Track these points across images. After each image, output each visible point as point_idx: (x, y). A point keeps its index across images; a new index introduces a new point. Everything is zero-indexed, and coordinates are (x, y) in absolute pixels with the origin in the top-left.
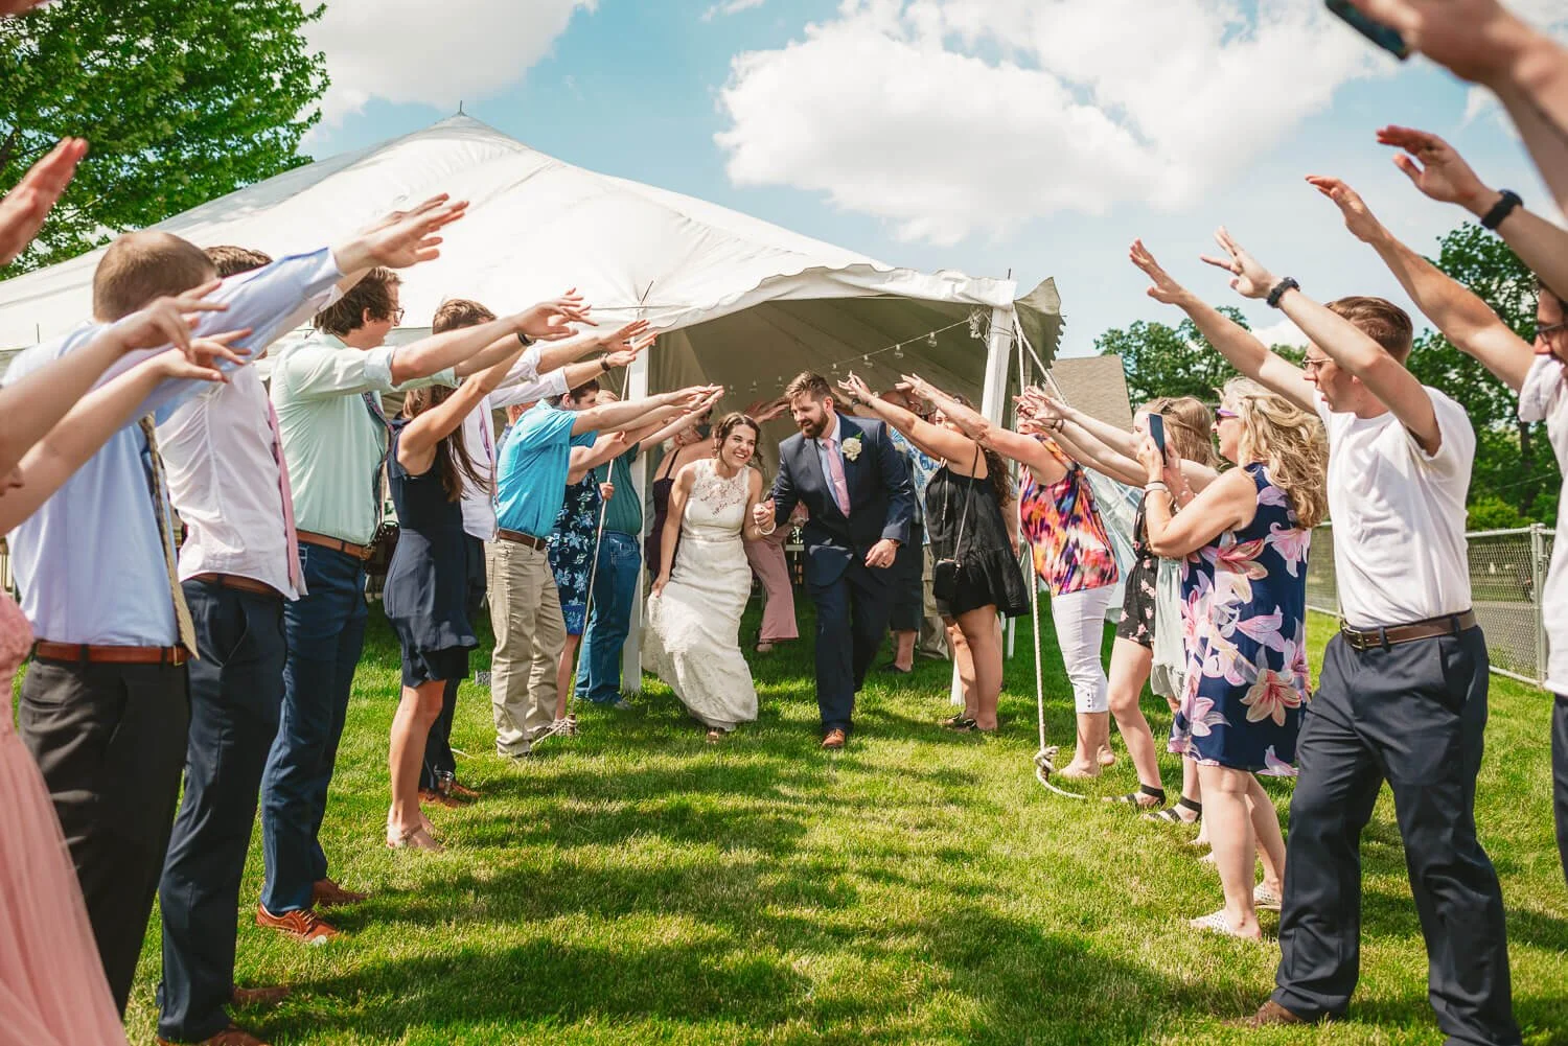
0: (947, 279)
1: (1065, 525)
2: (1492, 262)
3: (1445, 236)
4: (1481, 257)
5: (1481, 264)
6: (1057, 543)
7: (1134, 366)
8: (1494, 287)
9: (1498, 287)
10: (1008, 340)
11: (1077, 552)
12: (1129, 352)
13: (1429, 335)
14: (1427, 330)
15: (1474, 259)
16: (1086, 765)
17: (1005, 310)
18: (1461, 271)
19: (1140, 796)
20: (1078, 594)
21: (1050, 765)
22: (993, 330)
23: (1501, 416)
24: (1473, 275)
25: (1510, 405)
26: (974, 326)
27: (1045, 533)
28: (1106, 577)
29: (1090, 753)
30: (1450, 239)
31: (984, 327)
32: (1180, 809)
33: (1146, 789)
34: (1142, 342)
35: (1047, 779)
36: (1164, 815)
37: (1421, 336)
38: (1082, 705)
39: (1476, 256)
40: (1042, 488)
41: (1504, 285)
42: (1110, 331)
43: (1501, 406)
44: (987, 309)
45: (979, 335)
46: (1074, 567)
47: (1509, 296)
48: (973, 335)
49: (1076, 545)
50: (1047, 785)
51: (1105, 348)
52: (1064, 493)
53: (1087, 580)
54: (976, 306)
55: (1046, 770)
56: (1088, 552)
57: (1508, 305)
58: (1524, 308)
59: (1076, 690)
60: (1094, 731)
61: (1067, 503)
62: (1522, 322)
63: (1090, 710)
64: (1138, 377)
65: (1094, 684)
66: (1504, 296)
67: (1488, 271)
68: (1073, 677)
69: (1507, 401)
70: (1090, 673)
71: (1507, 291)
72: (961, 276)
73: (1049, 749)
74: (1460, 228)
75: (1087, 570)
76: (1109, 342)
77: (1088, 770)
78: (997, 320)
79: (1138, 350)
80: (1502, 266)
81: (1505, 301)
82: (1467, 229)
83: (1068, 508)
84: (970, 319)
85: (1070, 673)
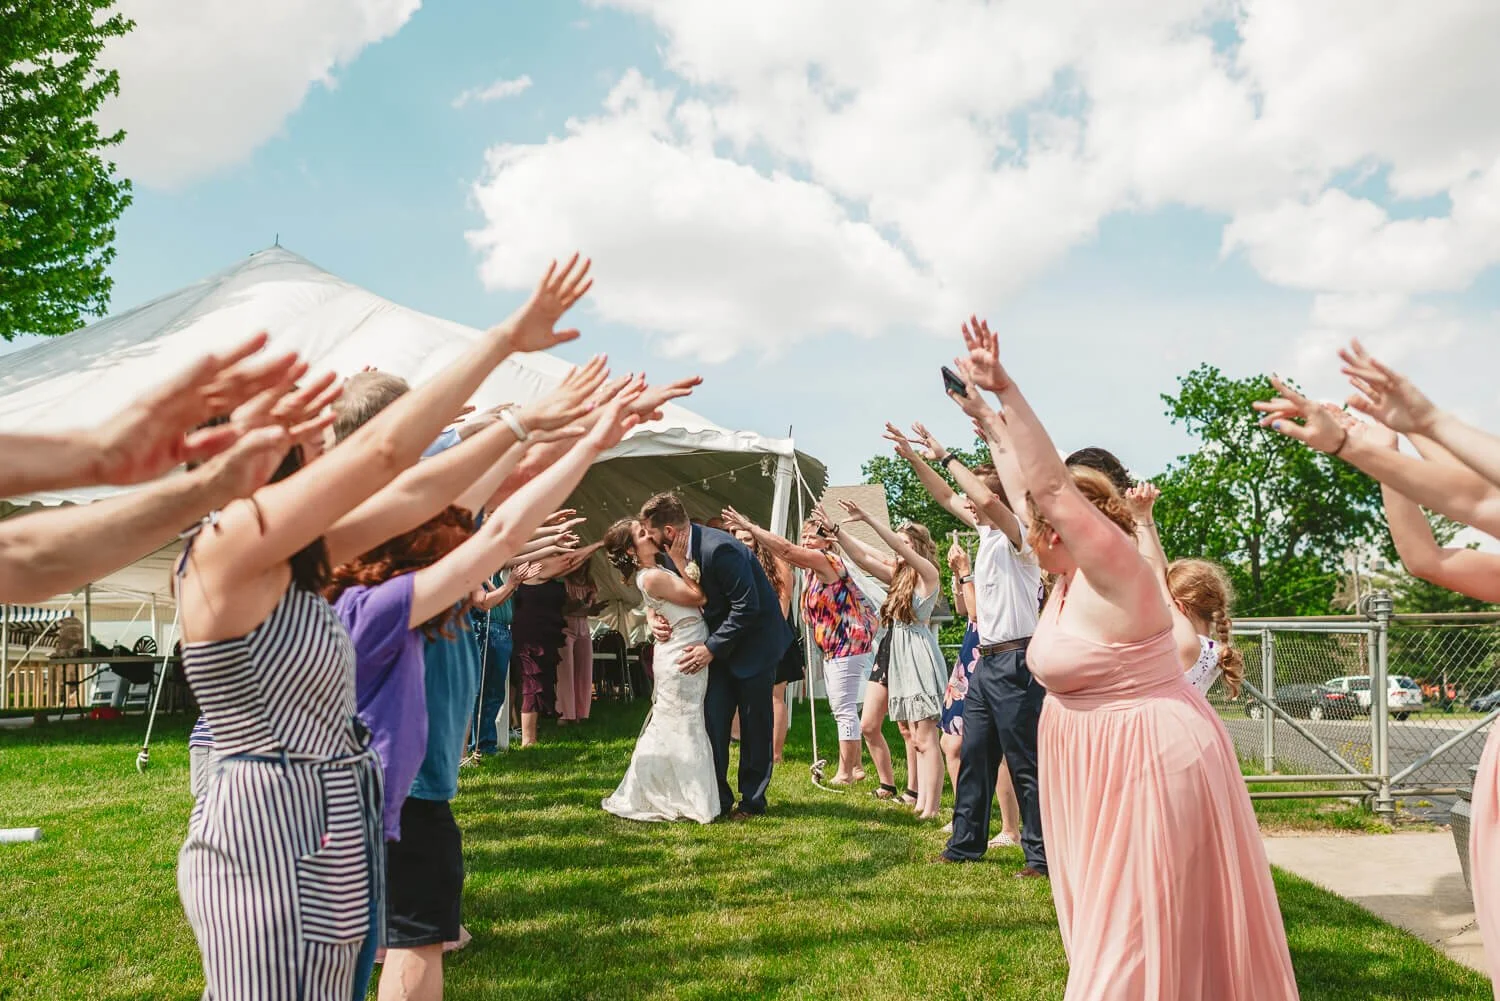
0: (744, 437)
1: (839, 611)
2: (1227, 402)
3: (1185, 377)
4: (1216, 398)
5: (1217, 405)
6: (834, 623)
7: (900, 493)
8: (1229, 426)
9: (1233, 425)
10: (790, 478)
11: (847, 630)
12: (895, 479)
13: (1172, 470)
14: (1169, 466)
15: (1209, 400)
16: (845, 777)
17: (788, 457)
18: (1200, 410)
19: (880, 791)
20: (847, 659)
21: (820, 772)
22: (778, 470)
23: (1236, 547)
24: (1210, 414)
25: (1243, 538)
26: (764, 468)
27: (826, 617)
28: (865, 648)
29: (848, 770)
30: (1190, 379)
31: (772, 468)
32: (906, 797)
33: (884, 787)
34: (907, 470)
35: (819, 782)
36: (895, 800)
37: (1165, 471)
38: (843, 735)
39: (1212, 395)
40: (825, 586)
41: (1237, 425)
42: (877, 458)
43: (1235, 539)
44: (774, 457)
45: (768, 474)
46: (845, 640)
47: (1242, 435)
48: (763, 474)
49: (847, 624)
50: (819, 786)
51: (871, 475)
52: (840, 590)
53: (853, 649)
54: (765, 454)
55: (818, 776)
56: (854, 630)
57: (1242, 443)
58: (1254, 447)
59: (840, 725)
60: (851, 753)
61: (842, 596)
62: (1253, 459)
63: (848, 738)
64: (904, 505)
65: (852, 720)
66: (1238, 434)
67: (1224, 409)
68: (837, 716)
69: (1240, 534)
70: (849, 713)
71: (1241, 430)
72: (754, 434)
73: (820, 762)
74: (1198, 369)
75: (853, 642)
76: (877, 469)
77: (845, 780)
78: (782, 464)
79: (904, 478)
80: (1235, 406)
81: (1239, 439)
82: (1205, 370)
83: (842, 600)
84: (761, 461)
85: (835, 714)
